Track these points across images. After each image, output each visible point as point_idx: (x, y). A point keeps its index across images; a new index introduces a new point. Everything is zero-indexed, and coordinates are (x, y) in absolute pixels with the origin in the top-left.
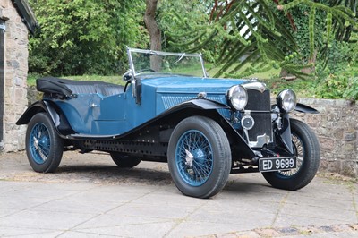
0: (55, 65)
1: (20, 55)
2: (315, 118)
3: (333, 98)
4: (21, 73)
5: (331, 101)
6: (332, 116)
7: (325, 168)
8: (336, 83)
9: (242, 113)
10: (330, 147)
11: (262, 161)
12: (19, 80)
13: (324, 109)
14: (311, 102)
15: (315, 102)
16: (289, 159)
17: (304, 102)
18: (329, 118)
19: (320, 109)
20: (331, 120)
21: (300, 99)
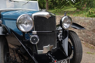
2: (85, 24)
3: (92, 17)
5: (91, 18)
6: (91, 24)
7: (88, 42)
8: (93, 12)
9: (30, 32)
10: (90, 35)
13: (88, 21)
14: (84, 18)
15: (85, 18)
16: (64, 61)
17: (81, 18)
18: (90, 25)
19: (87, 21)
20: (91, 25)
21: (80, 17)
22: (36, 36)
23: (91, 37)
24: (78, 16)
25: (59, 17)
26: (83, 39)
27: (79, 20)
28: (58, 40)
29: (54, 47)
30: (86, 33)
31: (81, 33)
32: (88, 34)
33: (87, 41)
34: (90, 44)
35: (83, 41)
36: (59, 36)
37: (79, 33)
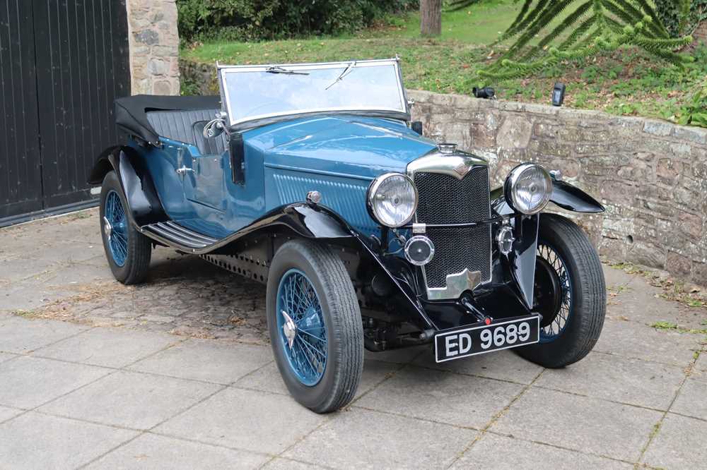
0: (269, 12)
1: (158, 18)
2: (671, 167)
4: (162, 51)
6: (701, 166)
7: (686, 273)
10: (694, 231)
11: (442, 340)
12: (159, 64)
13: (688, 149)
14: (666, 129)
15: (673, 131)
16: (518, 324)
17: (652, 129)
18: (697, 171)
19: (683, 149)
20: (700, 176)
21: (647, 121)
22: (426, 239)
23: (701, 243)
24: (635, 113)
25: (517, 111)
26: (662, 259)
27: (642, 142)
28: (497, 255)
29: (485, 277)
30: (674, 219)
31: (650, 220)
32: (686, 230)
33: (680, 269)
34: (699, 284)
35: (661, 267)
36: (500, 237)
37: (642, 222)
